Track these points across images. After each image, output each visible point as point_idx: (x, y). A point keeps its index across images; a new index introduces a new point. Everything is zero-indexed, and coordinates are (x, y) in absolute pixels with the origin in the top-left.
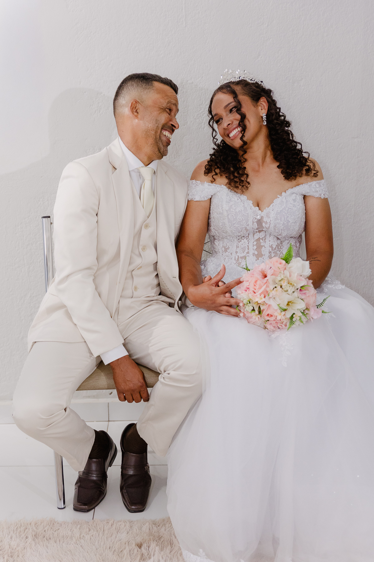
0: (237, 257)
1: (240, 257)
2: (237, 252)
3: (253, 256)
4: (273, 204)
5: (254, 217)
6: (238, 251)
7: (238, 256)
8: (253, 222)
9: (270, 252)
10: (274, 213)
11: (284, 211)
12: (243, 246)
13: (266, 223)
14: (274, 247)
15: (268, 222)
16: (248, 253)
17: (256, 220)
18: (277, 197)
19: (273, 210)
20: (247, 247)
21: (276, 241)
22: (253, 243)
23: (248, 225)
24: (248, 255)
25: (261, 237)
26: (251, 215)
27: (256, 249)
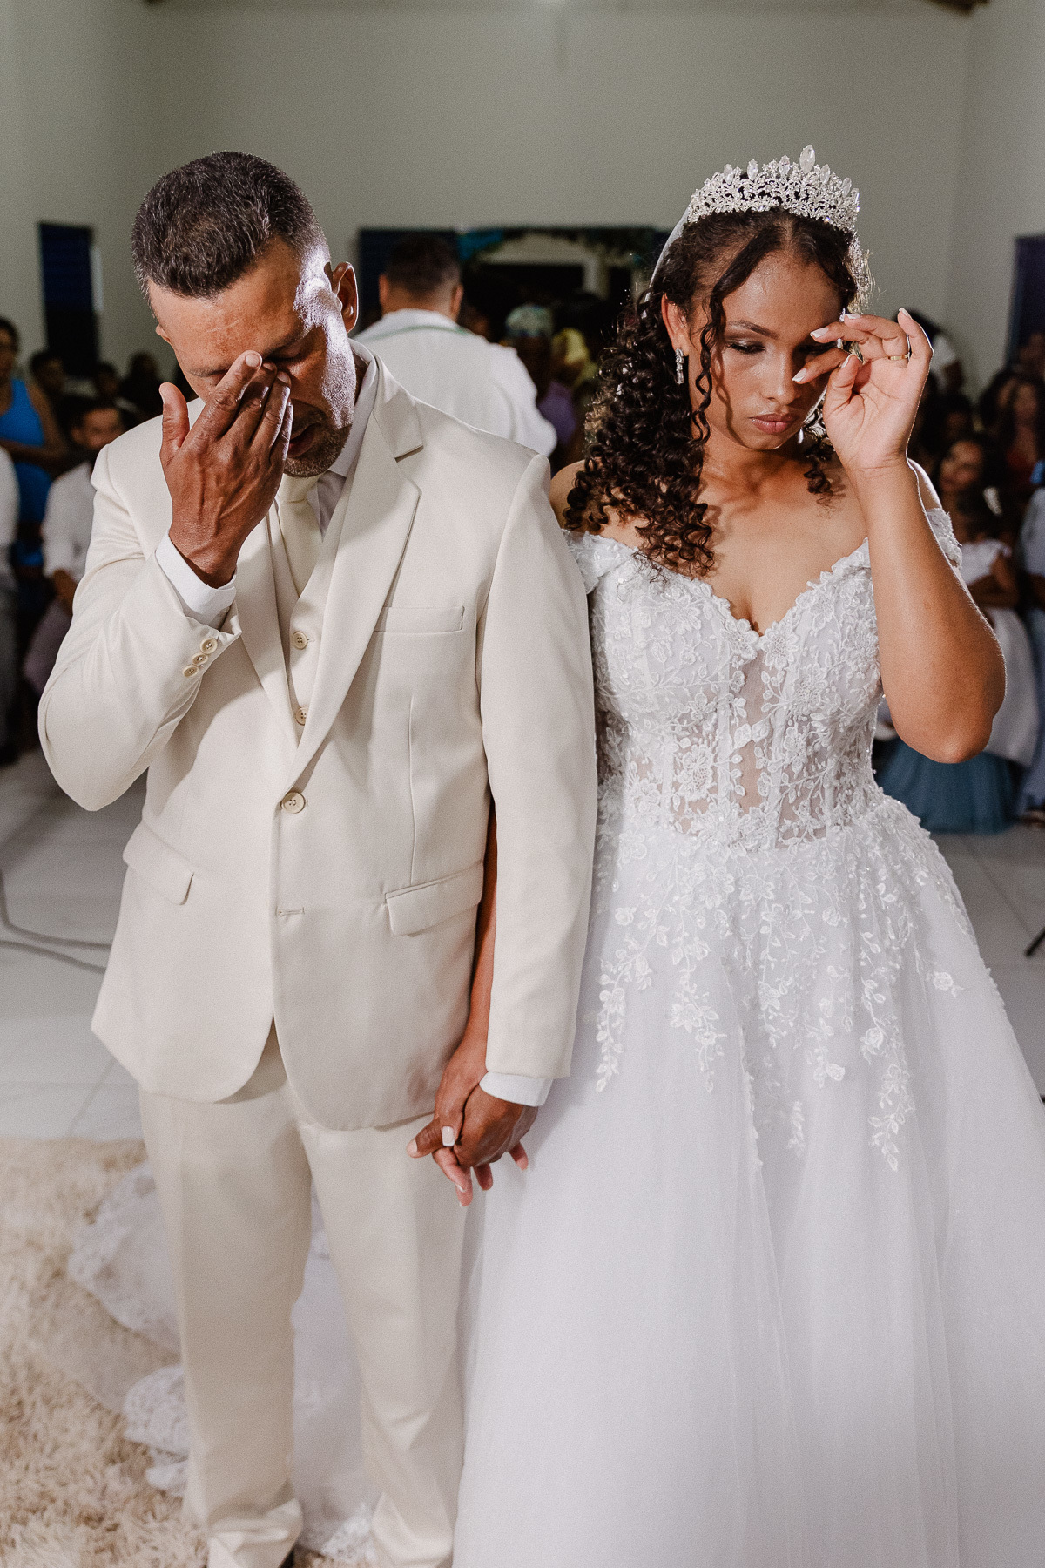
0: (677, 803)
1: (687, 800)
2: (676, 785)
3: (731, 802)
4: (795, 609)
5: (735, 651)
6: (679, 781)
7: (682, 799)
8: (732, 670)
9: (782, 789)
10: (796, 639)
11: (831, 631)
12: (696, 767)
13: (773, 672)
14: (796, 769)
15: (779, 668)
16: (713, 790)
17: (741, 662)
18: (804, 589)
19: (794, 630)
20: (711, 772)
21: (803, 751)
22: (731, 756)
23: (715, 678)
24: (713, 796)
25: (757, 740)
26: (724, 646)
27: (741, 780)
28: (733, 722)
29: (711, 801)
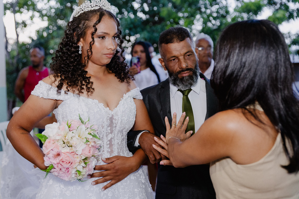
4: (119, 105)
5: (108, 115)
8: (107, 120)
9: (118, 148)
10: (120, 112)
11: (127, 110)
13: (116, 120)
14: (120, 143)
15: (117, 119)
17: (109, 118)
18: (121, 100)
19: (119, 110)
20: (103, 146)
22: (107, 142)
23: (104, 122)
24: (103, 153)
25: (112, 137)
26: (105, 114)
27: (109, 147)
28: (107, 134)
29: (103, 154)
